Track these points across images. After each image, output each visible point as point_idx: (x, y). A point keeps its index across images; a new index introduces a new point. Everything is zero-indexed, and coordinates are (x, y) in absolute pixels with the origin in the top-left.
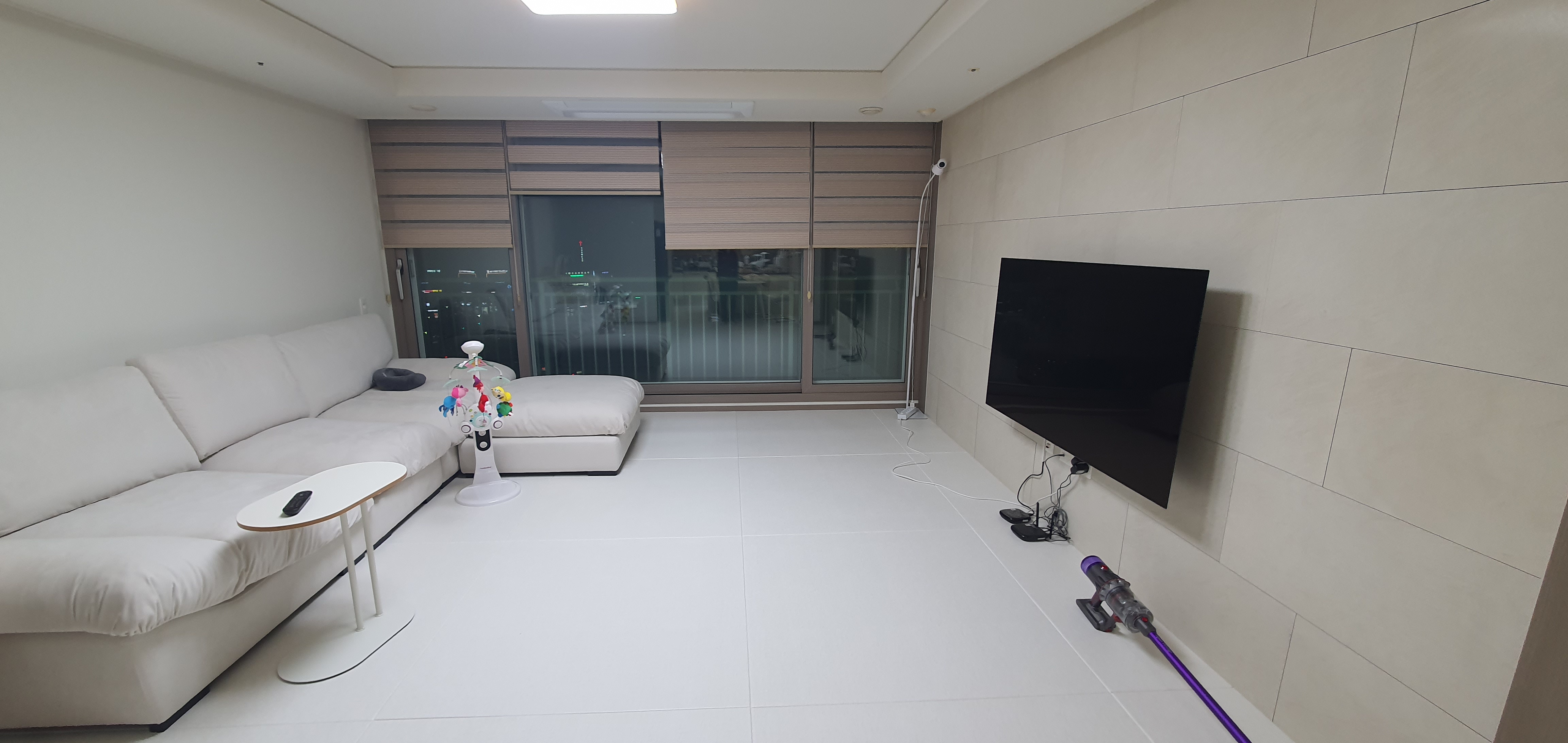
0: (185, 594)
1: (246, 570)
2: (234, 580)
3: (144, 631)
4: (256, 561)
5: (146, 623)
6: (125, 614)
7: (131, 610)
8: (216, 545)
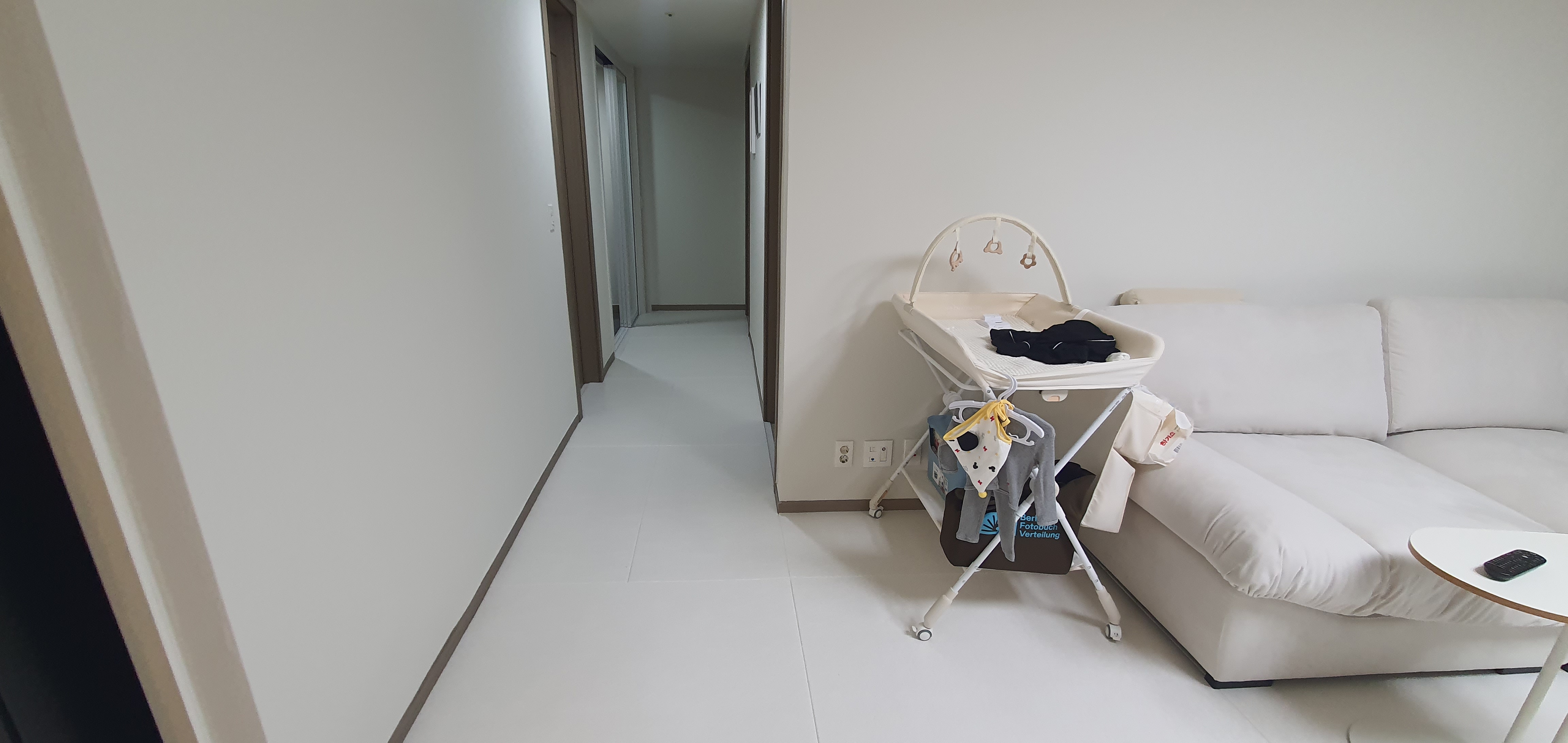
0: (1307, 584)
1: (1383, 598)
2: (1364, 601)
3: (1251, 594)
4: (1402, 595)
5: (1256, 589)
6: (1246, 567)
7: (1251, 569)
8: (1368, 551)
